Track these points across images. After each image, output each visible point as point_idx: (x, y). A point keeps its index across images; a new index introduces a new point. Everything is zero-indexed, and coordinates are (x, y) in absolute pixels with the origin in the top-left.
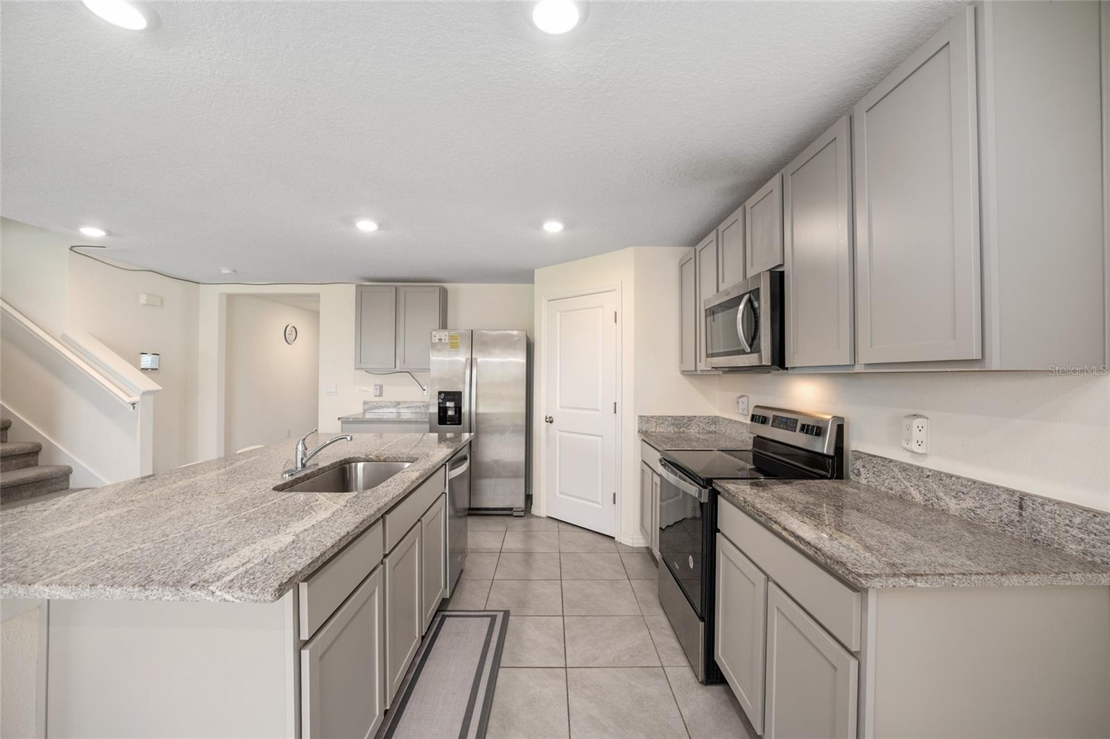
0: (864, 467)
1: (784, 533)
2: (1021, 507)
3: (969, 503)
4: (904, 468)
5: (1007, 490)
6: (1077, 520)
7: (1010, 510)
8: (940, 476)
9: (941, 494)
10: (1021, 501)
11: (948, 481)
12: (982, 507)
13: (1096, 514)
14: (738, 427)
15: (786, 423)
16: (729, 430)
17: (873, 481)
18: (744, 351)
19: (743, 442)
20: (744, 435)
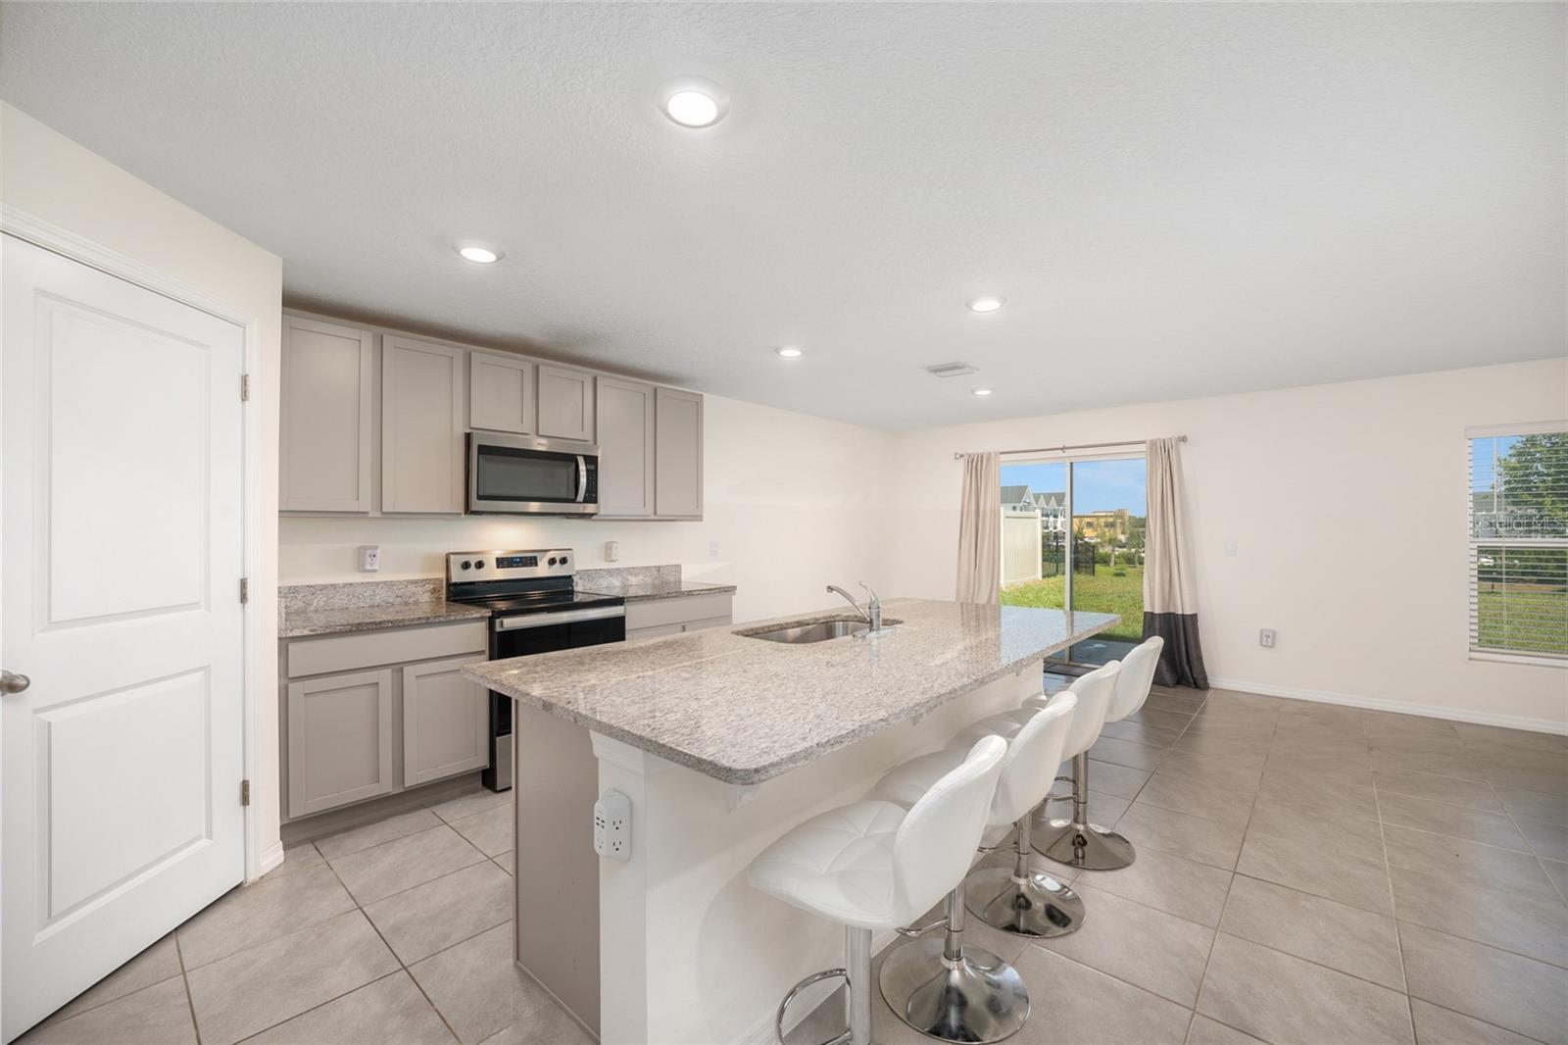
2: (659, 571)
3: (641, 576)
6: (673, 569)
7: (655, 574)
8: (628, 569)
9: (629, 577)
11: (632, 571)
12: (646, 576)
14: (359, 590)
15: (520, 562)
16: (320, 601)
17: (587, 584)
18: (573, 501)
19: (379, 606)
20: (381, 596)
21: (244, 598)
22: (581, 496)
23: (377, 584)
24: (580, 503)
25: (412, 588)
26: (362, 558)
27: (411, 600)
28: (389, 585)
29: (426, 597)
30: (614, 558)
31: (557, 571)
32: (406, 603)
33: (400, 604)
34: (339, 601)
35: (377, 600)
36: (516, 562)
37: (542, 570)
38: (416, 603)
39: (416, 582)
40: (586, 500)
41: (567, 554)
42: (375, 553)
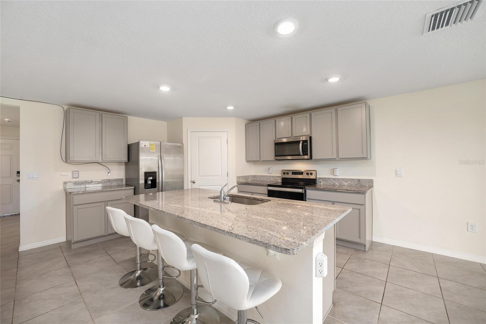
0: (322, 180)
1: (342, 191)
2: (359, 181)
3: (349, 182)
4: (334, 179)
5: (356, 179)
6: (368, 181)
7: (357, 182)
8: (342, 179)
9: (343, 182)
10: (359, 180)
11: (344, 180)
12: (352, 183)
13: (370, 180)
15: (298, 173)
16: (262, 179)
17: (325, 183)
18: (300, 155)
19: (271, 181)
20: (272, 179)
21: (228, 176)
23: (271, 176)
24: (302, 155)
25: (277, 178)
26: (269, 169)
27: (277, 181)
28: (273, 177)
30: (335, 174)
31: (310, 177)
33: (275, 181)
34: (265, 179)
36: (297, 173)
37: (304, 176)
39: (278, 177)
40: (304, 155)
41: (312, 172)
42: (270, 169)
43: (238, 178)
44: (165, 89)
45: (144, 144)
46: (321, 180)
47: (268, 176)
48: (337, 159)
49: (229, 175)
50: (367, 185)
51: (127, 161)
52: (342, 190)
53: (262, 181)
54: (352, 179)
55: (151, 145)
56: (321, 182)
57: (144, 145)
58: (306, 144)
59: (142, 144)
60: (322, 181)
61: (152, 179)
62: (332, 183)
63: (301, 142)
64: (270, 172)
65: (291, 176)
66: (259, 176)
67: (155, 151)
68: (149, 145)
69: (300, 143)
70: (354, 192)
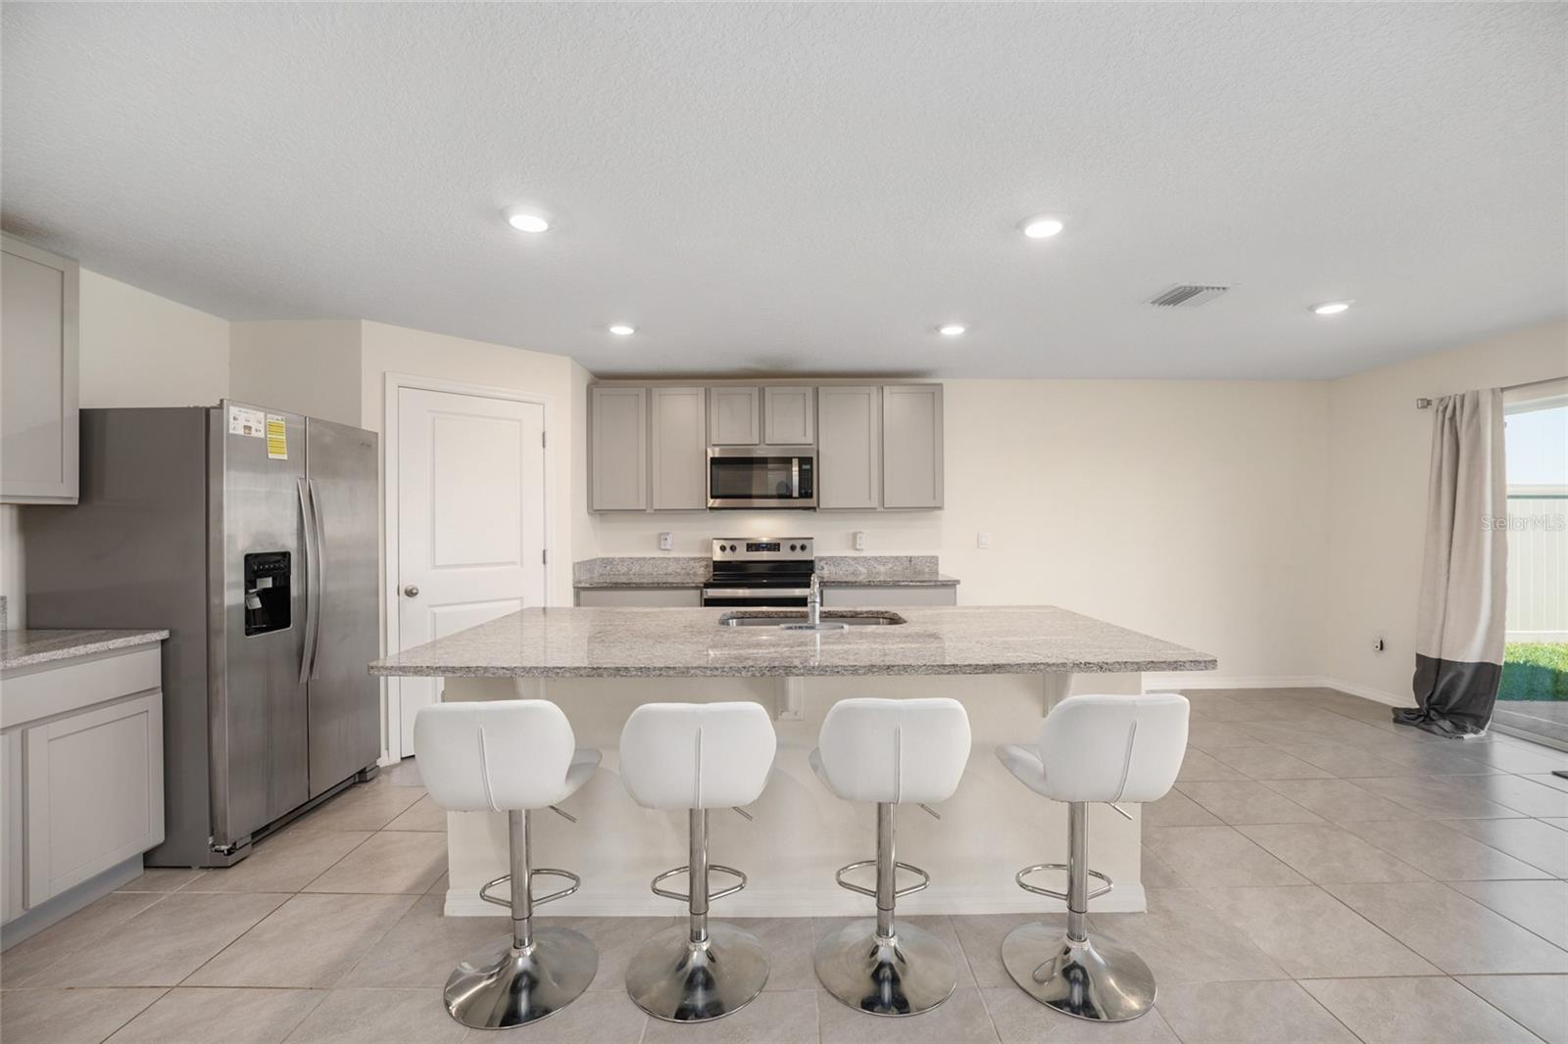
0: (827, 563)
2: (911, 561)
3: (890, 566)
4: (855, 559)
5: (905, 557)
6: (928, 560)
7: (907, 564)
8: (875, 559)
9: (876, 565)
10: (910, 559)
11: (880, 559)
12: (895, 566)
13: (933, 557)
14: (659, 562)
15: (766, 547)
16: (636, 568)
17: (833, 569)
18: (790, 497)
19: (671, 574)
20: (672, 567)
21: (544, 562)
22: (796, 494)
23: (670, 559)
24: (795, 498)
25: (692, 563)
26: (662, 537)
27: (692, 572)
28: (677, 560)
29: (701, 571)
30: (858, 547)
31: (798, 556)
32: (688, 574)
33: (684, 575)
34: (647, 569)
35: (670, 570)
36: (762, 548)
37: (784, 555)
38: (695, 574)
39: (694, 559)
40: (801, 496)
41: (804, 542)
42: (668, 537)
43: (578, 566)
44: (529, 222)
45: (241, 423)
46: (822, 563)
47: (661, 558)
48: (878, 510)
49: (548, 559)
50: (927, 570)
51: (76, 503)
52: (911, 581)
53: (634, 574)
54: (897, 558)
55: (268, 427)
56: (823, 568)
57: (246, 427)
58: (808, 467)
59: (235, 419)
60: (825, 566)
61: (270, 585)
62: (851, 569)
63: (795, 462)
64: (668, 547)
65: (742, 555)
66: (622, 560)
67: (285, 457)
68: (261, 427)
69: (791, 463)
70: (935, 586)
